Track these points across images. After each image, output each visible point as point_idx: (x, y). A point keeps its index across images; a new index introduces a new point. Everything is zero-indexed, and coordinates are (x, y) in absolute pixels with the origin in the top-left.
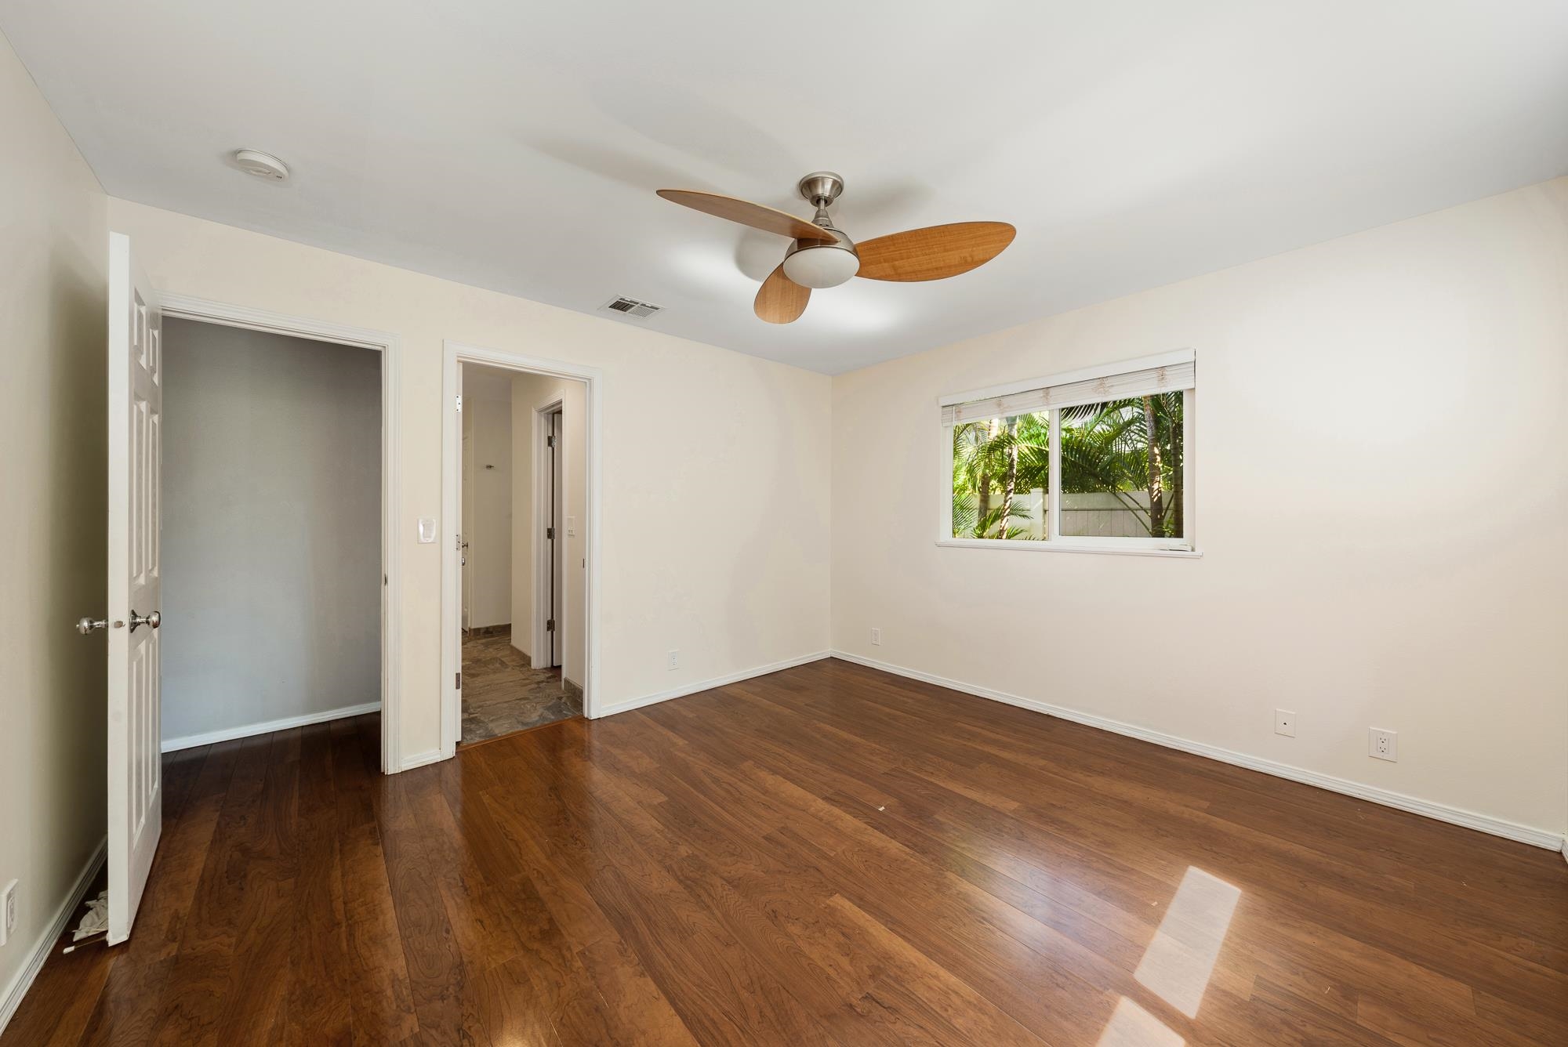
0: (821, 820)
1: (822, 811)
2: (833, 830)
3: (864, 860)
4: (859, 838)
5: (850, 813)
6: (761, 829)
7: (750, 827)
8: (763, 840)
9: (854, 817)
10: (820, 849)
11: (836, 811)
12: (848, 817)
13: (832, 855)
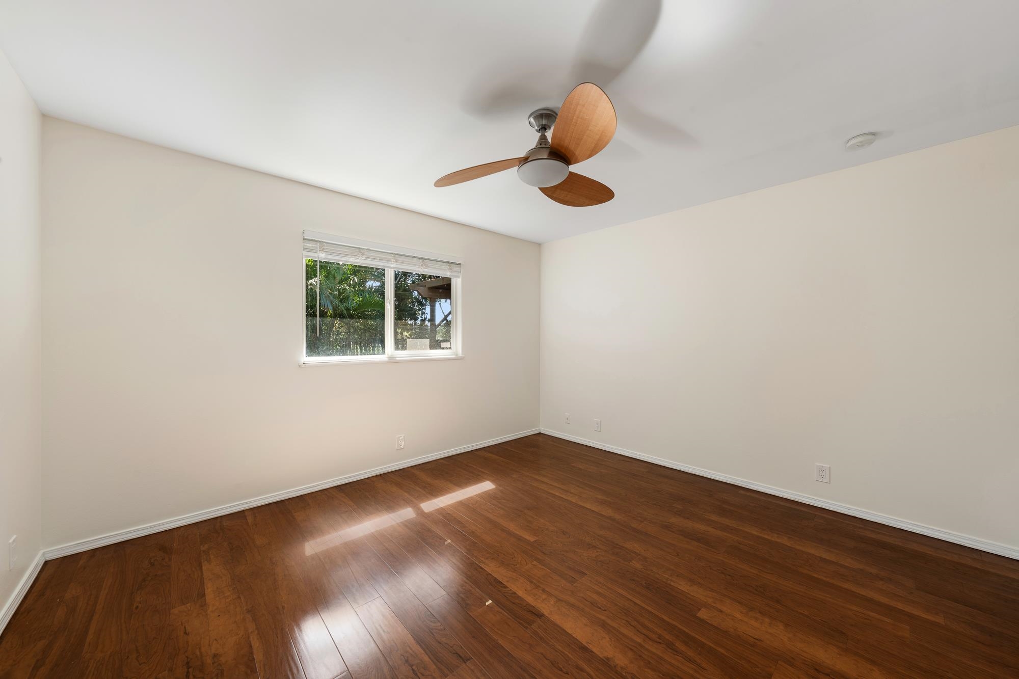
0: (544, 590)
1: (544, 600)
2: (534, 581)
3: (514, 559)
4: (515, 574)
5: (519, 597)
6: (591, 581)
7: (600, 583)
8: (586, 572)
9: (515, 593)
10: (543, 566)
11: (530, 600)
12: (520, 593)
13: (535, 562)
